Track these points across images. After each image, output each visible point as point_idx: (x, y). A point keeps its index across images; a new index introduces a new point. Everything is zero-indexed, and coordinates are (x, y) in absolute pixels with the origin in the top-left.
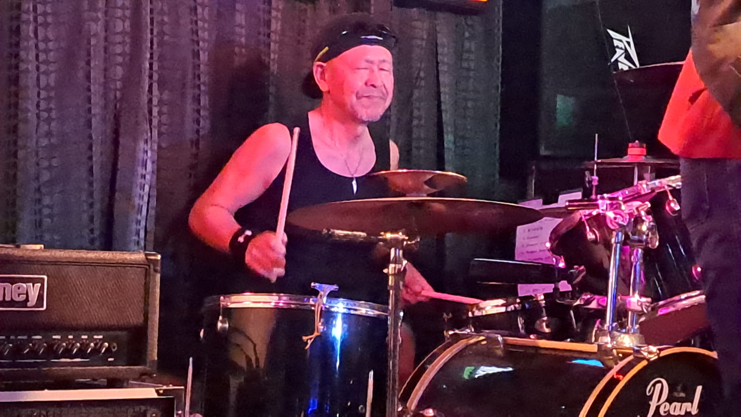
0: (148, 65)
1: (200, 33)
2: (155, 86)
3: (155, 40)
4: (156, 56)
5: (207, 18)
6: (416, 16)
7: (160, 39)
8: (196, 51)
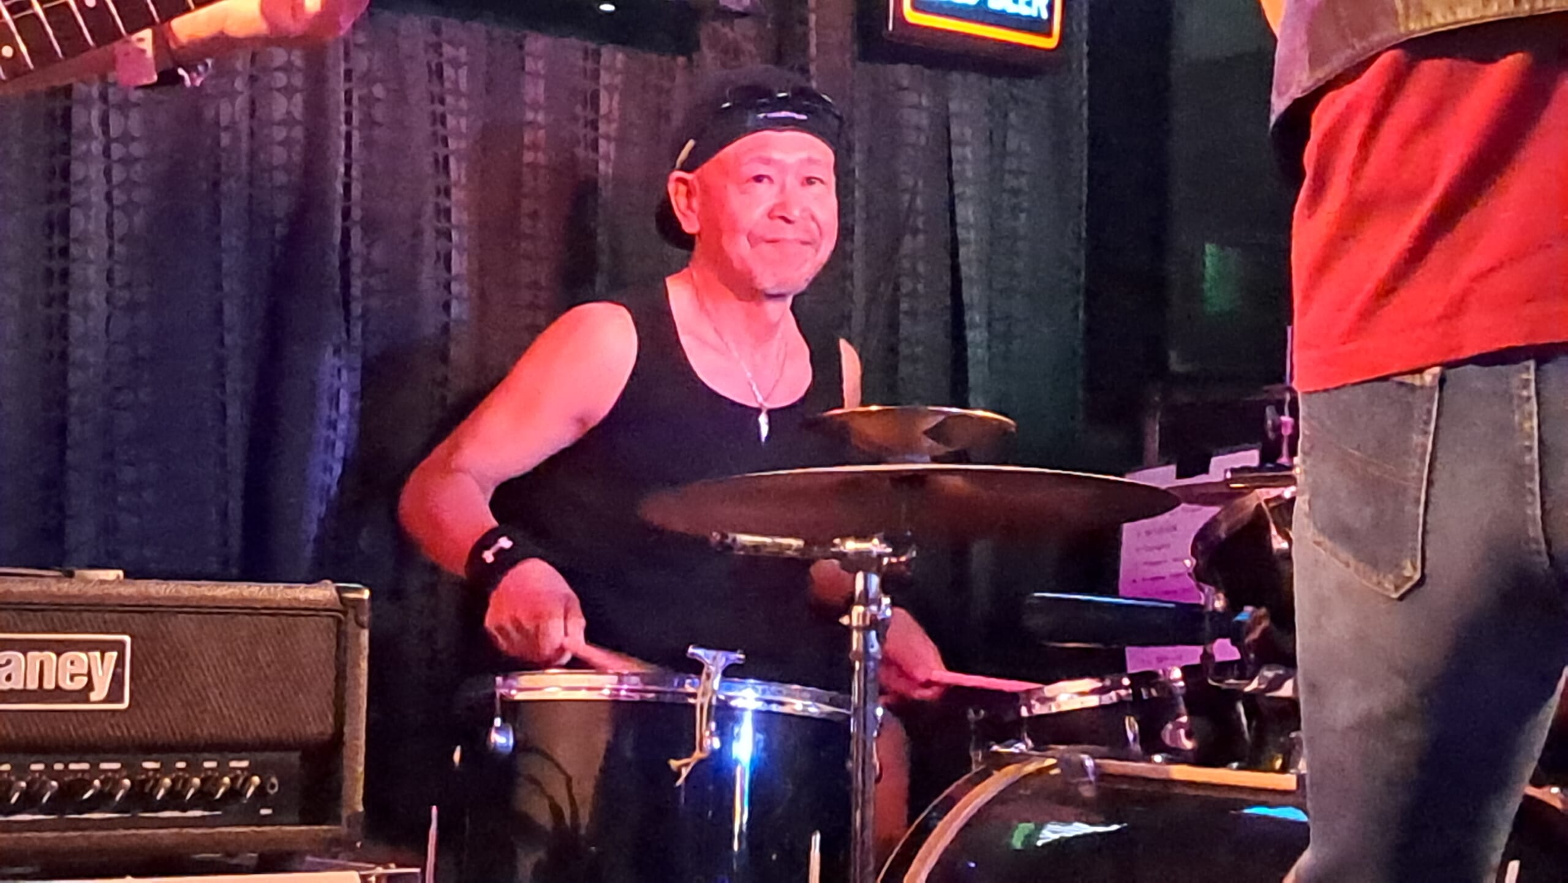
0: (341, 190)
2: (356, 233)
3: (356, 135)
4: (356, 171)
5: (465, 89)
6: (905, 82)
7: (365, 134)
8: (441, 158)
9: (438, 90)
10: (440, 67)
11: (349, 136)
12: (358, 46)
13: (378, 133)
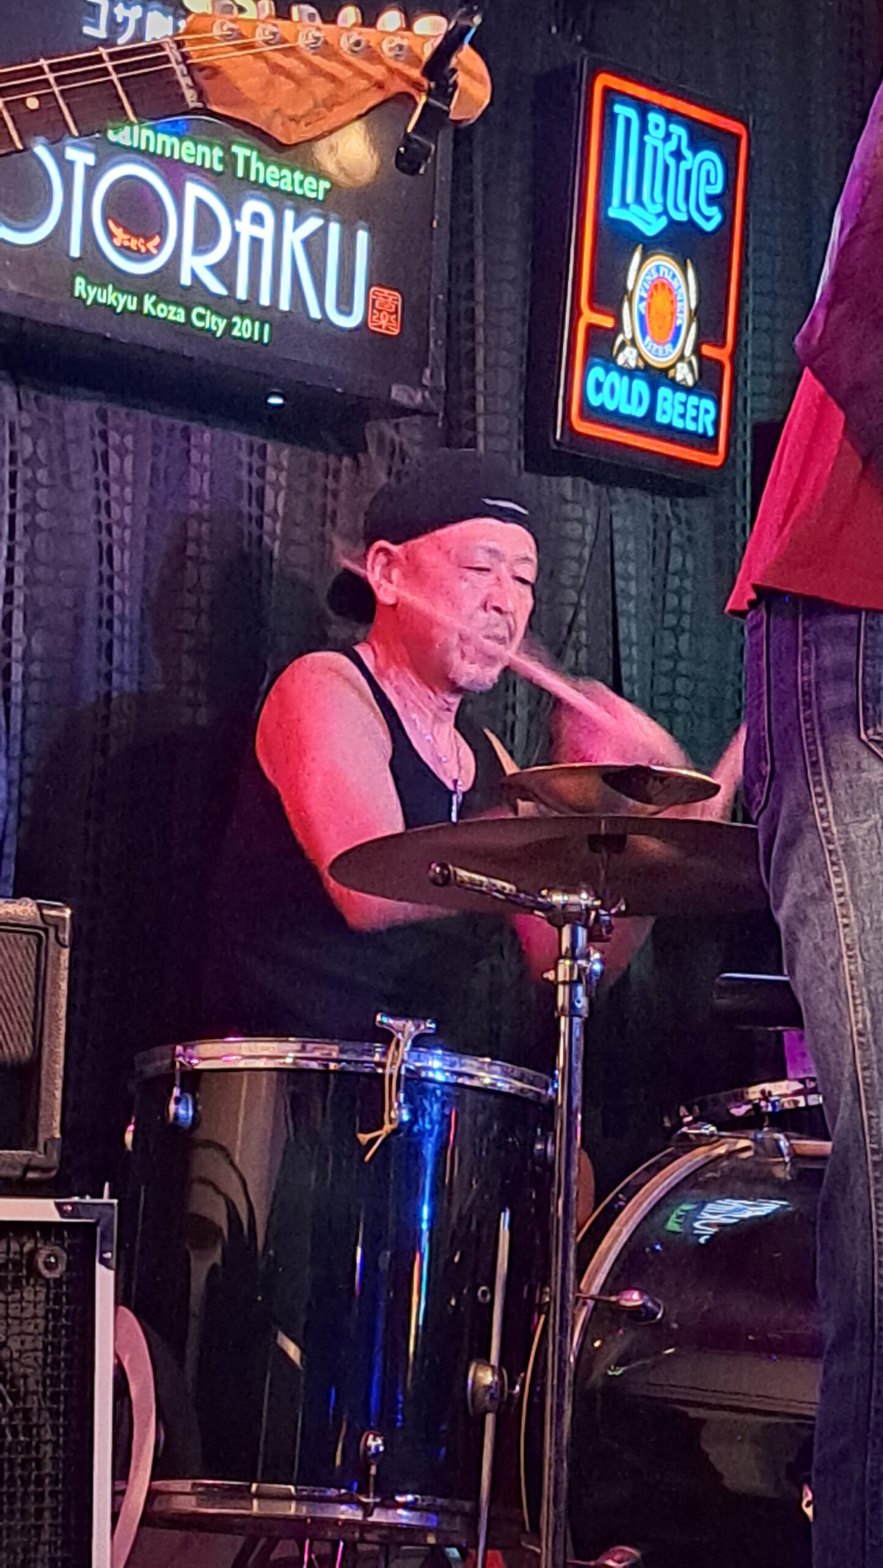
1: (115, 508)
2: (18, 617)
3: (20, 521)
4: (19, 555)
5: (130, 478)
6: (569, 494)
7: (29, 518)
8: (105, 546)
9: (103, 478)
10: (105, 455)
11: (12, 519)
12: (23, 430)
13: (41, 518)
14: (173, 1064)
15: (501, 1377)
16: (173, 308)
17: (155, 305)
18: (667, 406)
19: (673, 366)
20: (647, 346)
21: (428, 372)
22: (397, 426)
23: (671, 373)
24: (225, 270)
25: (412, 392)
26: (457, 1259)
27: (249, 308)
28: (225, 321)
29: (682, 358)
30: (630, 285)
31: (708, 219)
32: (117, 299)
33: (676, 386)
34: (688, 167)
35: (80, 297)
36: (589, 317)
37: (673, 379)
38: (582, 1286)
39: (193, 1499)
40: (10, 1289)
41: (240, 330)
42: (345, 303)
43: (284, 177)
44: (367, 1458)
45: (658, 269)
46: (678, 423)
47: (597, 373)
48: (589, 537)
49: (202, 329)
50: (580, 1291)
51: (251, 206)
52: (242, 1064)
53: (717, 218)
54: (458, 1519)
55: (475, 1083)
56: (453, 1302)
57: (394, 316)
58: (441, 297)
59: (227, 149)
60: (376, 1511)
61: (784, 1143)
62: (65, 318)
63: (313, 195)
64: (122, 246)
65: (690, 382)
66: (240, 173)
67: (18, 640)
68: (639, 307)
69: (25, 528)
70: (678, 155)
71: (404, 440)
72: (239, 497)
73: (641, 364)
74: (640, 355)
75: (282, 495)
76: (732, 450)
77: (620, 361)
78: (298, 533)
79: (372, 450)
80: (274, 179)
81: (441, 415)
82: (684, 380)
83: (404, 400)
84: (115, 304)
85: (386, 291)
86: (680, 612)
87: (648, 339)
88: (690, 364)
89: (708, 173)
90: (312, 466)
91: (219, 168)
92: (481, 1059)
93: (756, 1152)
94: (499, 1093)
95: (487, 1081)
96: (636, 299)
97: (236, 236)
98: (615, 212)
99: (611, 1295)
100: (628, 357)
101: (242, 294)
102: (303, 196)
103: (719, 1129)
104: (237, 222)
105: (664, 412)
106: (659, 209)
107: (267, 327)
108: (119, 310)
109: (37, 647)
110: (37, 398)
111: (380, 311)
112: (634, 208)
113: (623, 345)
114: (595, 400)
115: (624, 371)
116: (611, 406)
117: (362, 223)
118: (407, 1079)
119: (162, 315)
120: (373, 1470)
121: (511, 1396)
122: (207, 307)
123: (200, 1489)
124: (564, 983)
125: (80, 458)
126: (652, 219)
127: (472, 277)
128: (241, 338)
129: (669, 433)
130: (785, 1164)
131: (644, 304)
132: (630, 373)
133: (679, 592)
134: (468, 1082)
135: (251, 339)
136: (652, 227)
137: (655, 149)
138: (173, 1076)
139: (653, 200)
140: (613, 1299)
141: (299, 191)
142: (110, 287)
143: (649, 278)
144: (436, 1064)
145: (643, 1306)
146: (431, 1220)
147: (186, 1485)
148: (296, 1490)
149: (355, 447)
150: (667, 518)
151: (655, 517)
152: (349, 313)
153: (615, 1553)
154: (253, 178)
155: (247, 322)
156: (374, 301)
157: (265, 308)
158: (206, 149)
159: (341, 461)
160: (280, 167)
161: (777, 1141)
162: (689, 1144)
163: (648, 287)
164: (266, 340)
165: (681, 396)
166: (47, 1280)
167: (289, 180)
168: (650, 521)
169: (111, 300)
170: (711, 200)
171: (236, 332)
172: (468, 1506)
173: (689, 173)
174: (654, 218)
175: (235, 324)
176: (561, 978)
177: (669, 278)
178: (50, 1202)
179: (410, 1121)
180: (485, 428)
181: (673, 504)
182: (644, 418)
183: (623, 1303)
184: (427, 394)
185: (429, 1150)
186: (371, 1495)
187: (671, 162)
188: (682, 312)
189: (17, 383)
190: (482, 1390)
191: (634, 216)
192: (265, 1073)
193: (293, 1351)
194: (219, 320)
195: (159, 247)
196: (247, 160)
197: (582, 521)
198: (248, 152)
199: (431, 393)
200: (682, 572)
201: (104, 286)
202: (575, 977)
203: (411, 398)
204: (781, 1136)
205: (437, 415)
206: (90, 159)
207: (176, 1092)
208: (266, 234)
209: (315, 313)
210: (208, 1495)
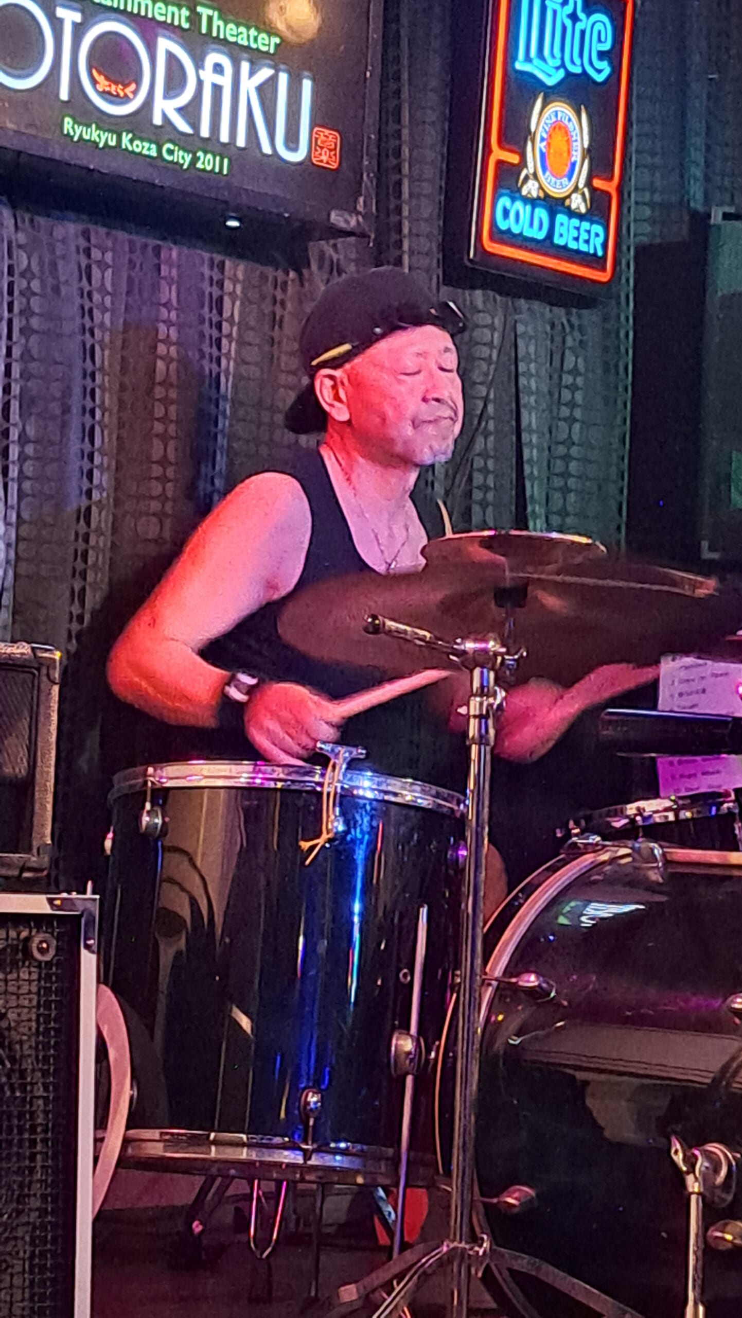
1: (97, 313)
2: (15, 406)
3: (16, 324)
4: (16, 352)
5: (109, 288)
6: (480, 305)
7: (24, 322)
8: (88, 347)
9: (87, 288)
10: (89, 269)
11: (10, 322)
12: (20, 247)
13: (35, 322)
14: (146, 783)
15: (418, 1045)
16: (146, 145)
17: (131, 141)
18: (563, 230)
19: (569, 196)
20: (547, 179)
21: (361, 199)
22: (335, 246)
23: (567, 202)
24: (190, 112)
25: (347, 216)
26: (383, 947)
27: (211, 144)
28: (190, 156)
29: (576, 189)
30: (533, 128)
31: (599, 71)
32: (99, 136)
33: (571, 214)
34: (583, 28)
35: (68, 134)
36: (498, 154)
37: (569, 208)
38: (488, 969)
39: (161, 1145)
40: (8, 970)
41: (203, 163)
42: (292, 141)
43: (241, 33)
44: (306, 1112)
45: (556, 112)
46: (573, 245)
47: (504, 201)
48: (496, 342)
49: (172, 162)
50: (486, 974)
51: (213, 58)
52: (203, 783)
53: (607, 71)
54: (383, 1164)
55: (398, 800)
56: (379, 983)
57: (333, 153)
58: (373, 136)
59: (193, 10)
60: (314, 1157)
61: (658, 852)
62: (56, 153)
63: (264, 49)
64: (104, 92)
65: (583, 210)
66: (204, 30)
67: (15, 425)
68: (540, 145)
69: (22, 331)
70: (574, 17)
71: (342, 257)
72: (202, 306)
73: (542, 195)
74: (541, 188)
75: (238, 303)
76: (618, 268)
77: (524, 192)
78: (250, 336)
79: (314, 267)
80: (233, 35)
81: (373, 236)
82: (578, 208)
83: (342, 225)
84: (98, 140)
85: (327, 132)
86: (572, 404)
87: (548, 173)
88: (583, 195)
89: (599, 32)
90: (263, 277)
91: (186, 25)
92: (404, 780)
93: (634, 859)
94: (418, 809)
95: (409, 798)
96: (538, 138)
97: (200, 83)
98: (520, 65)
99: (511, 977)
100: (531, 189)
101: (205, 132)
102: (258, 50)
103: (604, 839)
104: (201, 72)
105: (561, 235)
106: (558, 62)
107: (226, 161)
108: (101, 145)
109: (31, 431)
110: (32, 221)
111: (322, 148)
112: (537, 61)
113: (527, 178)
114: (503, 225)
115: (527, 200)
116: (516, 230)
117: (306, 73)
118: (341, 796)
119: (138, 150)
120: (311, 1122)
121: (427, 1060)
122: (175, 144)
123: (167, 1137)
124: (475, 717)
125: (67, 271)
126: (552, 72)
127: (399, 121)
128: (204, 170)
129: (564, 253)
130: (657, 867)
131: (544, 143)
132: (533, 202)
133: (573, 388)
134: (393, 799)
135: (212, 171)
136: (552, 78)
137: (555, 12)
138: (145, 792)
139: (553, 56)
140: (514, 980)
141: (254, 46)
142: (94, 126)
143: (548, 121)
144: (367, 784)
145: (539, 986)
146: (361, 915)
147: (155, 1134)
148: (248, 1138)
149: (299, 263)
150: (562, 324)
151: (553, 326)
152: (295, 149)
153: (514, 1192)
154: (214, 34)
155: (209, 156)
156: (316, 139)
157: (224, 145)
158: (175, 9)
159: (288, 275)
160: (238, 25)
161: (652, 850)
162: (576, 852)
163: (547, 129)
164: (225, 172)
165: (575, 222)
166: (40, 962)
167: (245, 36)
168: (548, 328)
169: (95, 137)
170: (602, 55)
171: (199, 165)
172: (390, 1151)
173: (583, 33)
174: (554, 70)
175: (199, 158)
176: (472, 713)
177: (566, 122)
178: (43, 898)
179: (343, 832)
180: (410, 246)
181: (568, 314)
182: (544, 240)
183: (521, 983)
184: (361, 219)
185: (360, 854)
186: (310, 1142)
187: (568, 23)
188: (576, 151)
189: (14, 206)
190: (403, 1056)
191: (535, 68)
192: (222, 791)
193: (245, 1023)
194: (186, 155)
195: (135, 93)
196: (210, 19)
197: (492, 328)
198: (210, 12)
199: (363, 217)
200: (575, 372)
201: (88, 126)
202: (484, 712)
203: (347, 222)
204: (656, 845)
205: (369, 237)
206: (77, 17)
207: (148, 806)
208: (226, 82)
209: (267, 149)
210: (173, 1142)
